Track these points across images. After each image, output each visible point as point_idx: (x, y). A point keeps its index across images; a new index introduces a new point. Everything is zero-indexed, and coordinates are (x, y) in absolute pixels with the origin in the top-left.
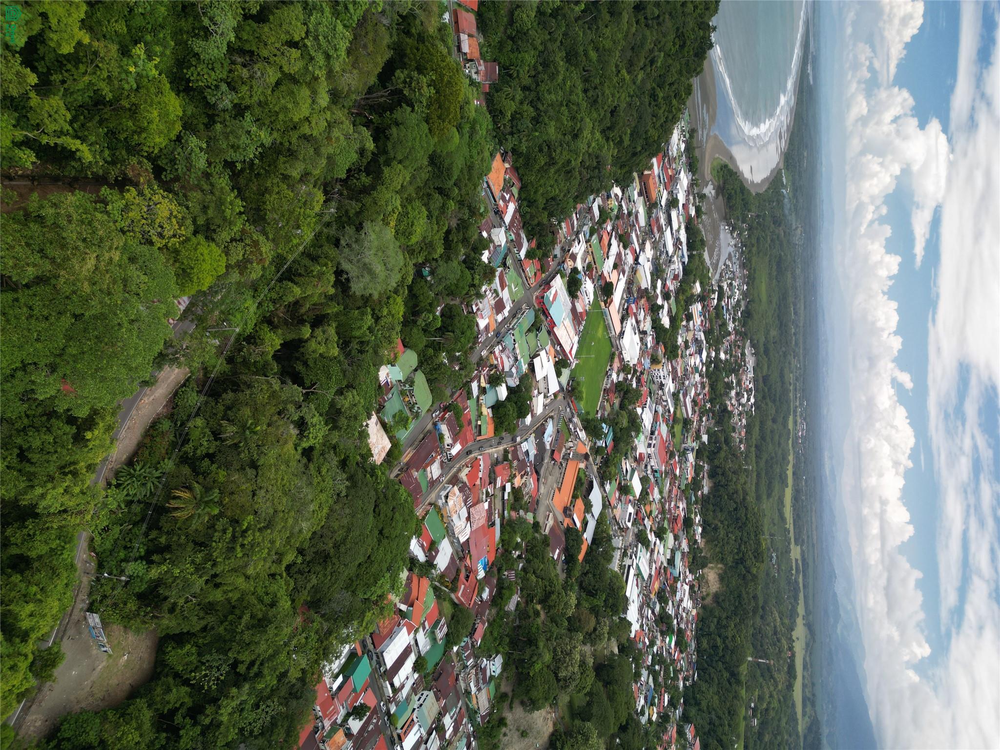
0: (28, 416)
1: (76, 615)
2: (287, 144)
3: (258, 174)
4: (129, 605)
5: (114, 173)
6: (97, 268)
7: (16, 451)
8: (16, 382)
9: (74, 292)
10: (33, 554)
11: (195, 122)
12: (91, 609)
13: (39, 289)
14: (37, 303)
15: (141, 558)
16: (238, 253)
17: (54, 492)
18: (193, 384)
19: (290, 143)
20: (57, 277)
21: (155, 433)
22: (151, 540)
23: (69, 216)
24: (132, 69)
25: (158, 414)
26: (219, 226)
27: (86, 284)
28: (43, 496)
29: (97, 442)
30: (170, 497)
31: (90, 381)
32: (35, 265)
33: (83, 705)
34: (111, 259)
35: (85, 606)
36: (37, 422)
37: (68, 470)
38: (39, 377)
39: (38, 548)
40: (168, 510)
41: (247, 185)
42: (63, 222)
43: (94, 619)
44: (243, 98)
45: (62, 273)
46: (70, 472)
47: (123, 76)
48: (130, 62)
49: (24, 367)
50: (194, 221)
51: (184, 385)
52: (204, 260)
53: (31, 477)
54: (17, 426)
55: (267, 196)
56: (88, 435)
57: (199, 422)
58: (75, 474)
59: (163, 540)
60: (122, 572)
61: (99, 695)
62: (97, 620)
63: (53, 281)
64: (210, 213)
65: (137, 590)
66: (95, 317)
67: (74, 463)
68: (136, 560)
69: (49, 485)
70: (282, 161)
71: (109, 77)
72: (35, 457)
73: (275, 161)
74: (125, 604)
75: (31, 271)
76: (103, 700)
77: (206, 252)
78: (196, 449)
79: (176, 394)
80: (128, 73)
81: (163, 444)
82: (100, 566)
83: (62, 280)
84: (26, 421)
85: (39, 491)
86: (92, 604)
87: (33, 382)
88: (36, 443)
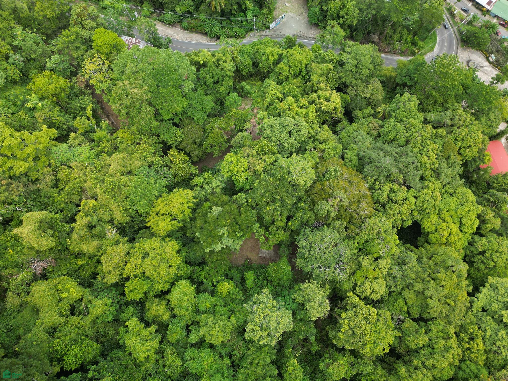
0: (202, 86)
1: (272, 32)
2: (12, 16)
3: (39, 25)
4: (265, 12)
5: (87, 91)
6: (135, 87)
7: (216, 85)
8: (191, 96)
9: (149, 91)
10: (251, 63)
11: (38, 66)
12: (268, 28)
13: (154, 103)
14: (159, 102)
15: (245, 13)
16: (89, 23)
17: (227, 67)
18: (161, 18)
19: (10, 14)
20: (146, 100)
21: (190, 28)
22: (236, 12)
23: (121, 105)
24: (40, 104)
25: (181, 29)
26: (81, 38)
27: (144, 89)
28: (229, 70)
29: (203, 58)
30: (216, 11)
31: (181, 71)
32: (146, 108)
33: (306, 16)
34: (129, 83)
35: (268, 30)
36: (203, 82)
37: (217, 64)
38: (186, 89)
39: (249, 62)
40: (222, 10)
41: (49, 28)
42: (124, 106)
43: (272, 25)
44: (8, 49)
45: (144, 98)
46: (218, 63)
47: (45, 106)
48: (37, 106)
49: (184, 96)
50: (87, 51)
51: (163, 22)
52: (104, 41)
53: (223, 77)
54: (206, 89)
55: (48, 17)
56: (202, 62)
57: (178, 9)
58: (218, 61)
59: (235, 7)
60: (252, 20)
61: (302, 10)
62: (273, 24)
63: (149, 100)
64: (78, 45)
65: (258, 11)
66: (155, 80)
67: (214, 62)
68: (246, 16)
69: (225, 69)
70: (23, 15)
71: (50, 111)
72: (216, 79)
73: (26, 19)
74: (265, 14)
75: (149, 109)
76: (304, 8)
77: (99, 41)
78: (191, 6)
79: (169, 24)
80: (43, 105)
81: (194, 22)
82: (251, 30)
83: (147, 98)
84: (204, 87)
85: (228, 72)
86: (267, 28)
87: (189, 90)
88: (211, 80)
